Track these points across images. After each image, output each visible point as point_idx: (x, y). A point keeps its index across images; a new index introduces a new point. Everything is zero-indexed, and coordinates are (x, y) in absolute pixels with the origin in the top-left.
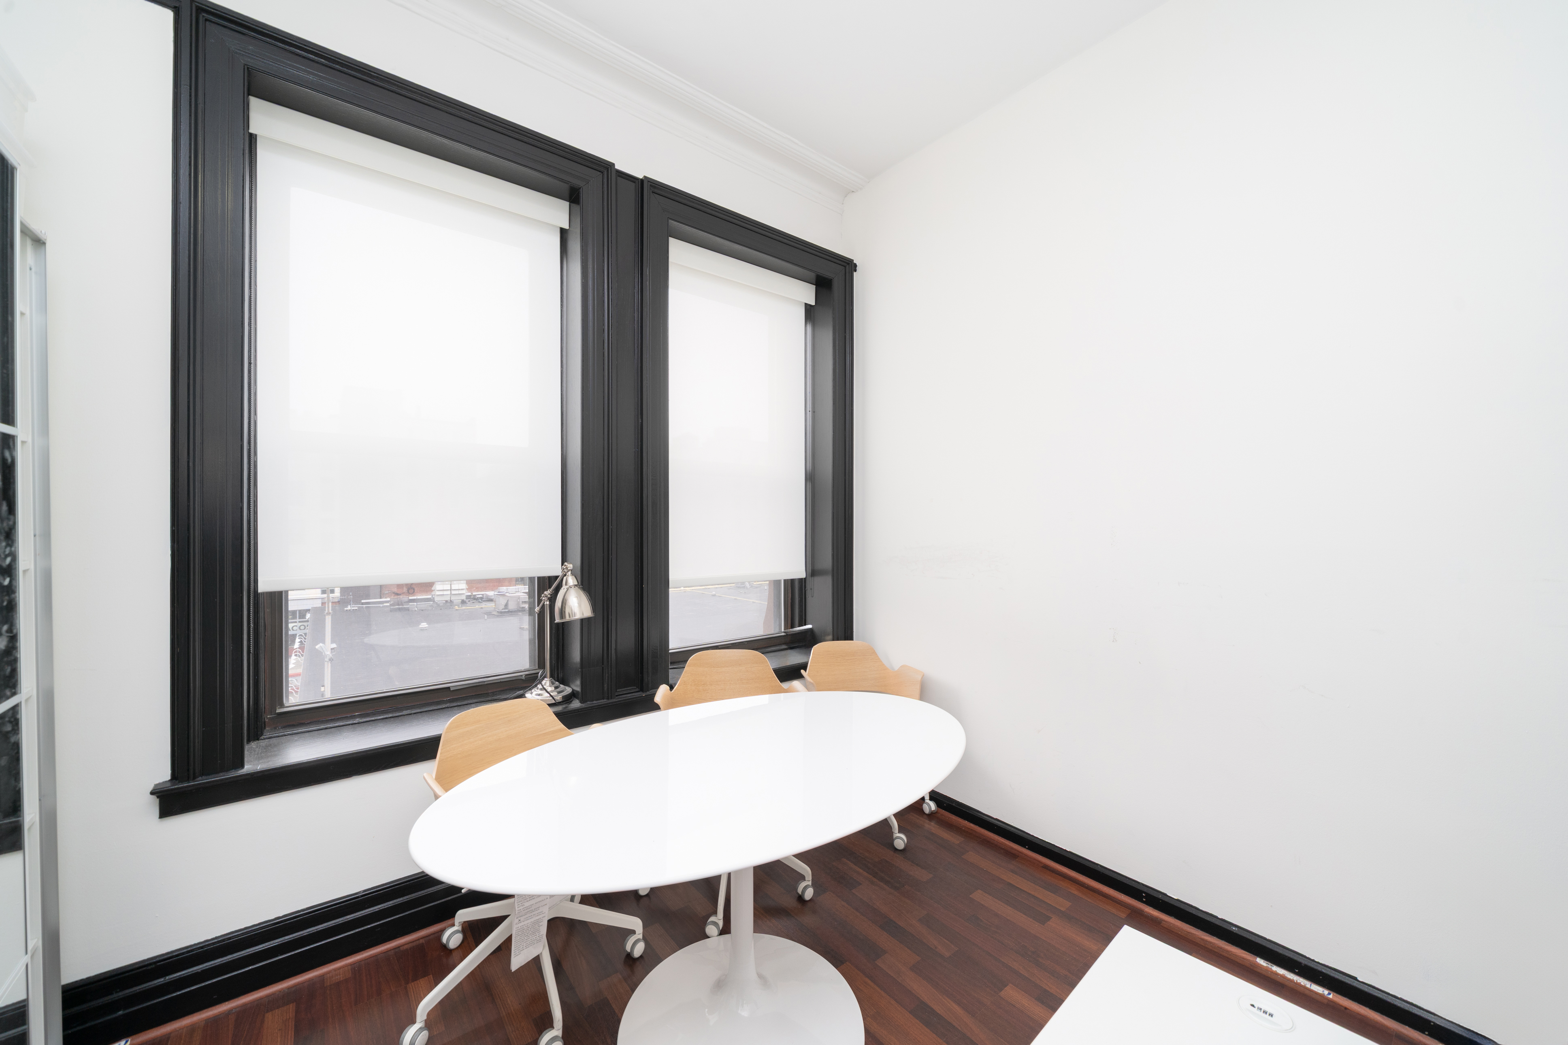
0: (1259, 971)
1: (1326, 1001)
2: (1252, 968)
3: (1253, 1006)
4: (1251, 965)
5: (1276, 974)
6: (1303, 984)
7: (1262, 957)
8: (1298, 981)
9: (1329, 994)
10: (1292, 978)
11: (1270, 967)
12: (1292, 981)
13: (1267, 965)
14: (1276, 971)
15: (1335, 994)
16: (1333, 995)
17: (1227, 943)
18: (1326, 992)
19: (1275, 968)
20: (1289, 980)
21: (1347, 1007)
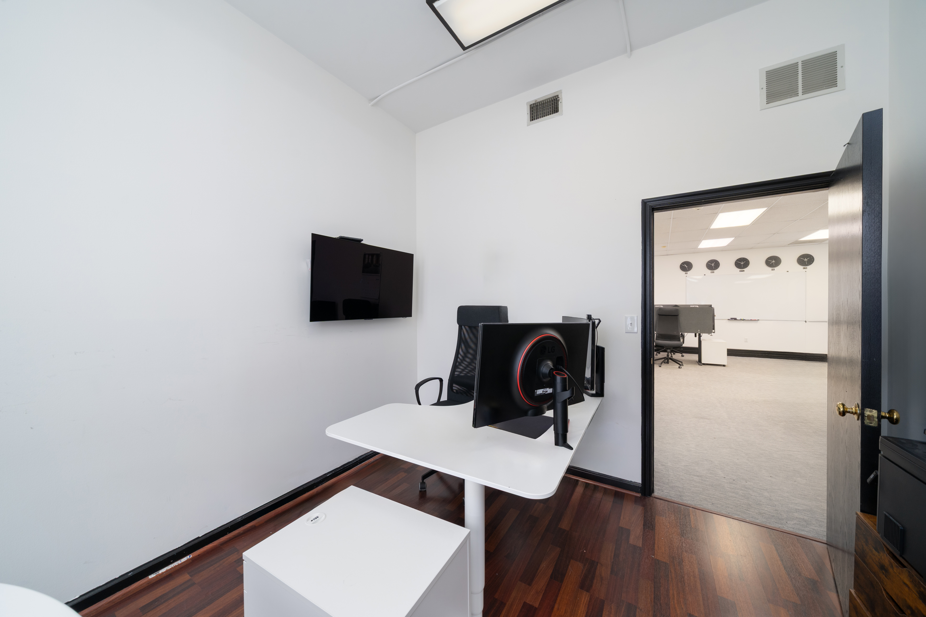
0: (154, 581)
1: (191, 561)
2: (150, 584)
3: (312, 521)
4: (148, 583)
5: (163, 573)
6: (177, 564)
7: (150, 574)
8: (175, 565)
9: (190, 556)
10: (171, 567)
11: (158, 574)
12: (172, 568)
13: (156, 574)
14: (162, 572)
15: (192, 554)
16: (192, 555)
17: (126, 588)
18: (188, 557)
19: (161, 572)
20: (171, 569)
21: (199, 554)
